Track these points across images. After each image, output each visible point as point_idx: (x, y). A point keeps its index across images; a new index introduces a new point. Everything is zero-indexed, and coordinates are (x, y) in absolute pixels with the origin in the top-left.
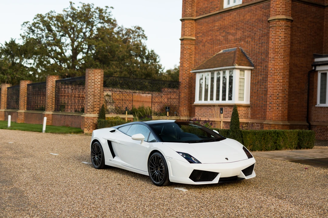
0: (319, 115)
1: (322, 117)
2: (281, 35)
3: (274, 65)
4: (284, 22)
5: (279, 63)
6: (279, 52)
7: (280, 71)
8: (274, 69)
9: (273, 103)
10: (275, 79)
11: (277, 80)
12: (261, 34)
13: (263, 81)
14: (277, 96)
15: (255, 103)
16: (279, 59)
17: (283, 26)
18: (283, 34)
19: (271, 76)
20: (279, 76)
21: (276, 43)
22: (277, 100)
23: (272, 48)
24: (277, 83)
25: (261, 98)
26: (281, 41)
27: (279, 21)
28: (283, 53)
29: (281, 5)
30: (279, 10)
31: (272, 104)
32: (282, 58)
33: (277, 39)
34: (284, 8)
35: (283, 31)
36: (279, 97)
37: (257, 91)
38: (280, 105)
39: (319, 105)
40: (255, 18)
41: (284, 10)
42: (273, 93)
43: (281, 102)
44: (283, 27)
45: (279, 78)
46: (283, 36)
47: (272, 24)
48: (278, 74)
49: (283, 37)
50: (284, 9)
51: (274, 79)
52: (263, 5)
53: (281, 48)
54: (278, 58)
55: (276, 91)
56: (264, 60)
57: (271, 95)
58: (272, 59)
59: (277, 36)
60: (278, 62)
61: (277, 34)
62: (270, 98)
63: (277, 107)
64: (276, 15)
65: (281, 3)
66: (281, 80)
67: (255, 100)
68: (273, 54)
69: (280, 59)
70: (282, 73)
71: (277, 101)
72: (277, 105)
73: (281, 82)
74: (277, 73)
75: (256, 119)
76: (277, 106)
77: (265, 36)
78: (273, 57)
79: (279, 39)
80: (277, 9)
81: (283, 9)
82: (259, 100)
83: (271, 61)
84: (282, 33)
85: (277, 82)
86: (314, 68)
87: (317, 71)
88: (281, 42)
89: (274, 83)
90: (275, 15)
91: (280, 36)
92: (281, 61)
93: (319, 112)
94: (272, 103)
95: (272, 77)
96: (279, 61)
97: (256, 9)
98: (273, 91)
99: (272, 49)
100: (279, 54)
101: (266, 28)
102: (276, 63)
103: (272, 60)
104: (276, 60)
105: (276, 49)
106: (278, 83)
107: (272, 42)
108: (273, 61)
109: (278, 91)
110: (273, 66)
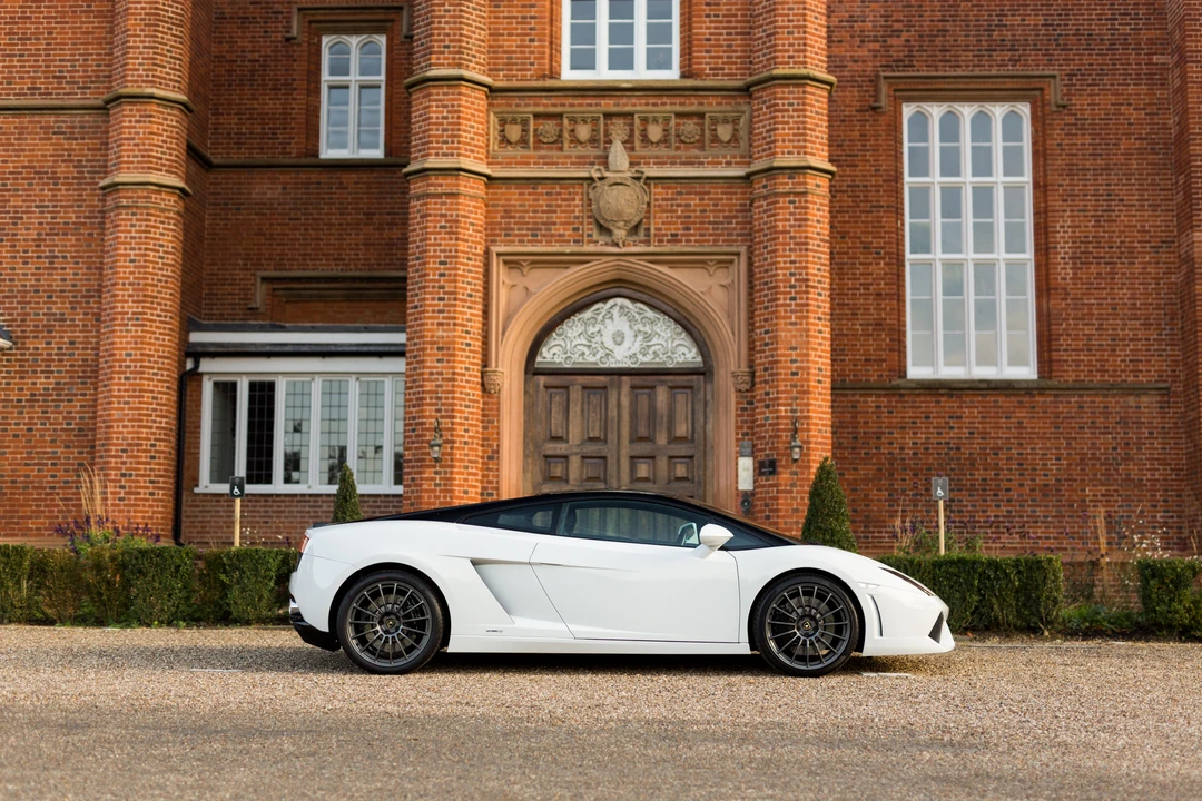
0: (209, 522)
1: (222, 527)
2: (164, 240)
3: (142, 343)
4: (172, 199)
5: (157, 336)
6: (157, 298)
7: (160, 365)
8: (142, 355)
9: (137, 475)
10: (146, 391)
11: (151, 395)
12: (47, 223)
13: (58, 395)
14: (150, 451)
15: (19, 476)
16: (158, 324)
17: (169, 211)
18: (170, 238)
19: (126, 379)
20: (158, 381)
21: (148, 267)
22: (149, 463)
23: (132, 280)
24: (151, 404)
25: (49, 459)
26: (165, 261)
27: (159, 192)
28: (168, 303)
29: (164, 138)
30: (159, 155)
31: (133, 478)
32: (168, 319)
33: (152, 253)
34: (174, 149)
35: (171, 227)
36: (157, 455)
37: (30, 430)
38: (158, 482)
39: (206, 487)
40: (14, 162)
41: (173, 158)
42: (139, 438)
43: (162, 473)
44: (172, 215)
45: (156, 389)
46: (171, 245)
47: (131, 197)
48: (154, 374)
49: (170, 250)
50: (174, 153)
51: (140, 391)
52: (56, 122)
53: (163, 284)
54: (155, 318)
55: (147, 433)
56: (65, 320)
57: (129, 445)
58: (129, 319)
59: (152, 242)
60: (155, 333)
61: (152, 235)
62: (121, 457)
63: (151, 490)
64: (150, 168)
65: (164, 130)
66: (164, 397)
67: (19, 464)
68: (133, 302)
69: (161, 322)
70: (165, 373)
71: (151, 470)
72: (151, 482)
73: (164, 401)
74: (152, 371)
75: (23, 535)
76: (151, 485)
77: (66, 234)
78: (134, 313)
79: (157, 254)
80: (152, 150)
81: (171, 155)
82: (35, 464)
83: (127, 325)
84: (168, 235)
85: (150, 400)
86: (189, 365)
87: (201, 374)
88: (163, 264)
89: (140, 403)
90: (143, 168)
91: (161, 242)
92: (164, 329)
93: (209, 511)
94: (131, 475)
95: (130, 385)
96: (157, 327)
97: (21, 130)
98: (138, 433)
99: (130, 284)
100: (159, 304)
101: (72, 206)
102: (148, 335)
103: (130, 323)
104: (148, 323)
105: (146, 284)
106: (154, 406)
107: (132, 261)
108: (133, 325)
109: (154, 434)
110: (136, 343)
